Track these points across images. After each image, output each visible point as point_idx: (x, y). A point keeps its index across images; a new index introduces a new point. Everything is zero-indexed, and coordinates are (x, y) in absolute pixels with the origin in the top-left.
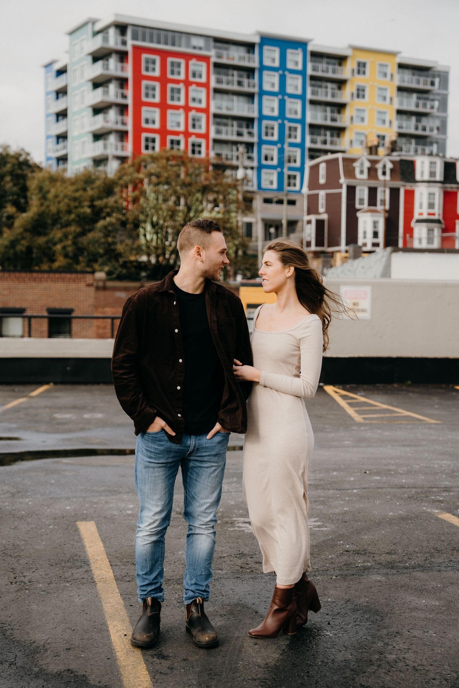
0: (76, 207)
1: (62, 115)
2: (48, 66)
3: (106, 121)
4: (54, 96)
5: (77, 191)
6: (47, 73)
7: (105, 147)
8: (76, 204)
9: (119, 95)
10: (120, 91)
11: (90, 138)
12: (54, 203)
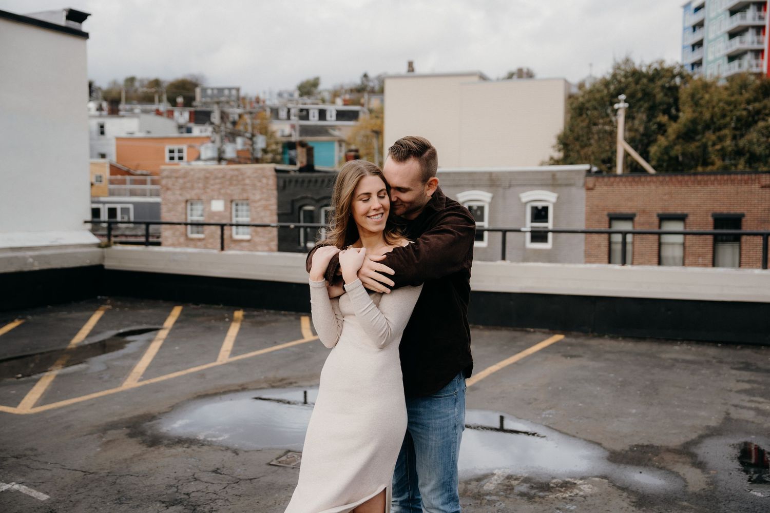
0: (731, 111)
1: (699, 44)
2: (686, 6)
3: (741, 42)
4: (691, 30)
5: (732, 95)
6: (685, 11)
7: (740, 66)
8: (732, 107)
9: (757, 18)
10: (757, 14)
11: (726, 60)
12: (708, 108)
